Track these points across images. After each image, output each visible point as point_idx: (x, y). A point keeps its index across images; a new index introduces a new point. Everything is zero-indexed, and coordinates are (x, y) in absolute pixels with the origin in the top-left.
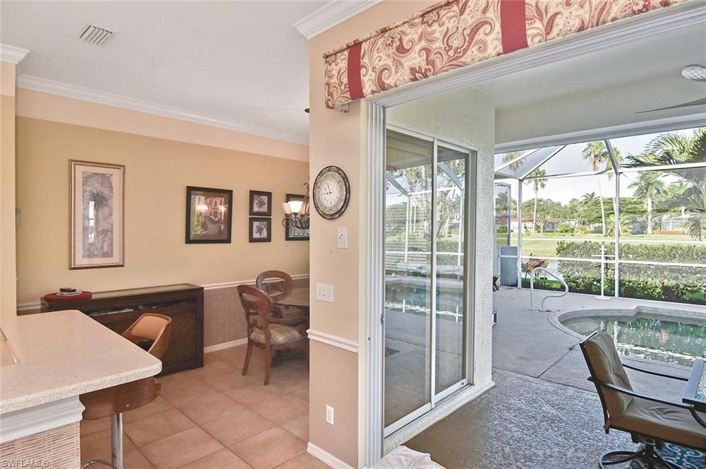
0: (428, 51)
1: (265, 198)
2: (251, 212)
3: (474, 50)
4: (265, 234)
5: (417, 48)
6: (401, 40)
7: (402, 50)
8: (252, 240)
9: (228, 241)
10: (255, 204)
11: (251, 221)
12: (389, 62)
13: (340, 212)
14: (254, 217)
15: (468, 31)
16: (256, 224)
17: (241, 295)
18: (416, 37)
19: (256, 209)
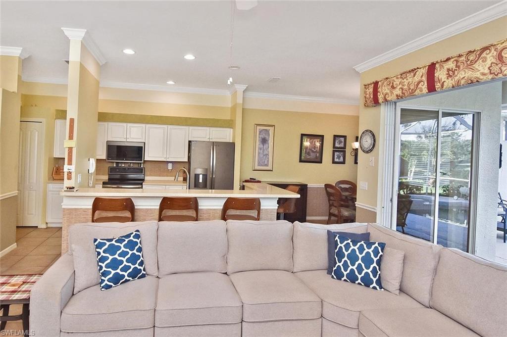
0: (402, 89)
1: (342, 139)
2: (334, 147)
3: (418, 91)
4: (341, 159)
5: (398, 87)
6: (393, 83)
7: (393, 87)
8: (334, 162)
9: (321, 162)
10: (336, 143)
11: (334, 152)
12: (388, 92)
13: (371, 150)
14: (335, 150)
15: (416, 84)
16: (336, 154)
17: (326, 189)
18: (398, 83)
19: (337, 145)
